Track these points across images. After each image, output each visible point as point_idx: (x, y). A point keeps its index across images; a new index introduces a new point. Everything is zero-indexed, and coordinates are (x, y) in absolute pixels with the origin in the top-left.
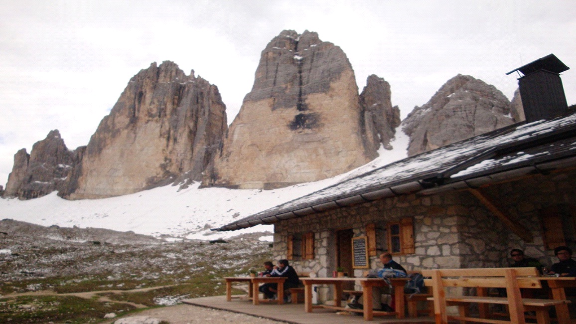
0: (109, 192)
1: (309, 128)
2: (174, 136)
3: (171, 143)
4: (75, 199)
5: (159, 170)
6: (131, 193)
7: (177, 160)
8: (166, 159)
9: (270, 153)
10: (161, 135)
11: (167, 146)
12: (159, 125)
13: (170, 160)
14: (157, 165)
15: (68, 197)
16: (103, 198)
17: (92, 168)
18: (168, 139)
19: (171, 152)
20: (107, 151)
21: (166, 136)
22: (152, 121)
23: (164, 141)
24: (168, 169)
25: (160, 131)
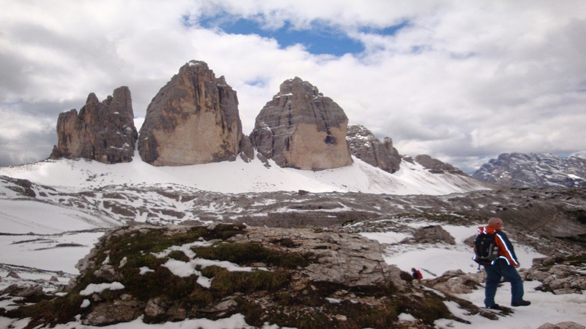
0: (182, 161)
1: (333, 144)
2: (228, 126)
3: (226, 131)
4: (158, 166)
5: (220, 149)
6: (201, 163)
7: (232, 143)
8: (224, 142)
9: (313, 153)
10: (217, 123)
11: (223, 132)
12: (215, 115)
13: (228, 143)
14: (218, 145)
15: (152, 163)
16: (180, 165)
17: (169, 141)
18: (223, 127)
19: (227, 138)
20: (179, 129)
21: (221, 125)
22: (210, 111)
23: (220, 129)
24: (227, 149)
25: (216, 121)
